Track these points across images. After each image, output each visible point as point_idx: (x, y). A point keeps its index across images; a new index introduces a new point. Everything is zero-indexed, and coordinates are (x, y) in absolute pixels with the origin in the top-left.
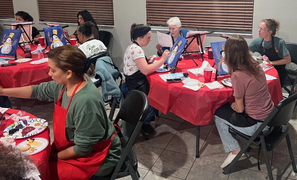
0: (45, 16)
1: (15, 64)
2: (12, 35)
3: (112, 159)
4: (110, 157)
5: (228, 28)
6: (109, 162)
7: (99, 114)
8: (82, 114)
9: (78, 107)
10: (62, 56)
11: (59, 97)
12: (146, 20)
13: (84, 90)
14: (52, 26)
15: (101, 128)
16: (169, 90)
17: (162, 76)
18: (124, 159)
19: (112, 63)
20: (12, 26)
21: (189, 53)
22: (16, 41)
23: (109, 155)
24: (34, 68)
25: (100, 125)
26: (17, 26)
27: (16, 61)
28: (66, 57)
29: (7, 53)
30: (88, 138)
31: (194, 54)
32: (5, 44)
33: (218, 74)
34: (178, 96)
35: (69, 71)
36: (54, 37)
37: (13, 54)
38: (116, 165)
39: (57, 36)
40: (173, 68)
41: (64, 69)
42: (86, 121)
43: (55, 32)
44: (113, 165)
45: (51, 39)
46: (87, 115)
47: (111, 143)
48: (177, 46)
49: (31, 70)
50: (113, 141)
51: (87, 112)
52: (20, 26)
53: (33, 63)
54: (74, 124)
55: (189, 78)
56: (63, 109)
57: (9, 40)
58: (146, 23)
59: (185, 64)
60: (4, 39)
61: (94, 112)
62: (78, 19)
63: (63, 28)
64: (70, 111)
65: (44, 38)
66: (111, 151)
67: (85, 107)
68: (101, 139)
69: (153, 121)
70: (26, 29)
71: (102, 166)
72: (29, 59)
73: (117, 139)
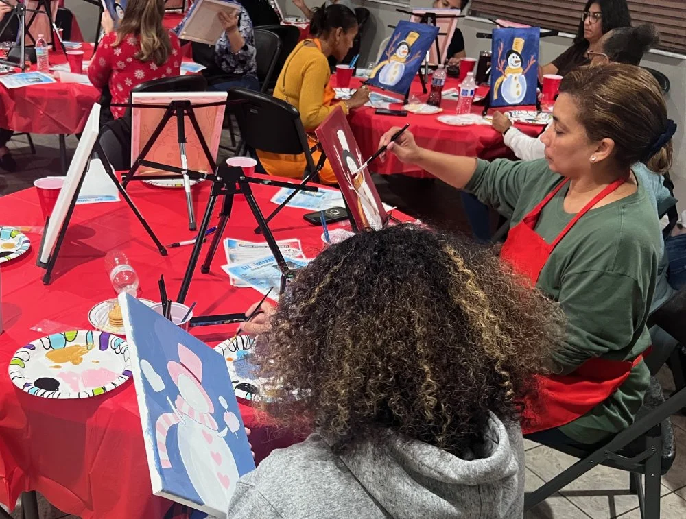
1: (404, 114)
2: (413, 38)
3: (617, 415)
4: (612, 405)
6: (604, 416)
7: (641, 285)
8: (598, 267)
9: (593, 245)
11: (529, 211)
13: (623, 207)
15: (628, 322)
20: (413, 17)
22: (417, 56)
23: (611, 400)
24: (444, 132)
25: (631, 314)
26: (424, 18)
27: (407, 108)
29: (391, 83)
30: (586, 334)
32: (392, 59)
35: (608, 141)
36: (513, 58)
37: (402, 89)
38: (618, 433)
39: (519, 59)
41: (596, 131)
42: (599, 291)
43: (519, 46)
44: (612, 428)
45: (503, 63)
46: (608, 275)
47: (628, 373)
49: (437, 136)
50: (636, 371)
52: (430, 19)
53: (444, 119)
54: (558, 288)
57: (402, 52)
60: (393, 46)
61: (630, 273)
62: (586, 16)
63: (542, 35)
65: (474, 63)
66: (620, 394)
67: (615, 250)
68: (612, 351)
70: (442, 26)
71: (586, 418)
72: (432, 109)
73: (643, 373)
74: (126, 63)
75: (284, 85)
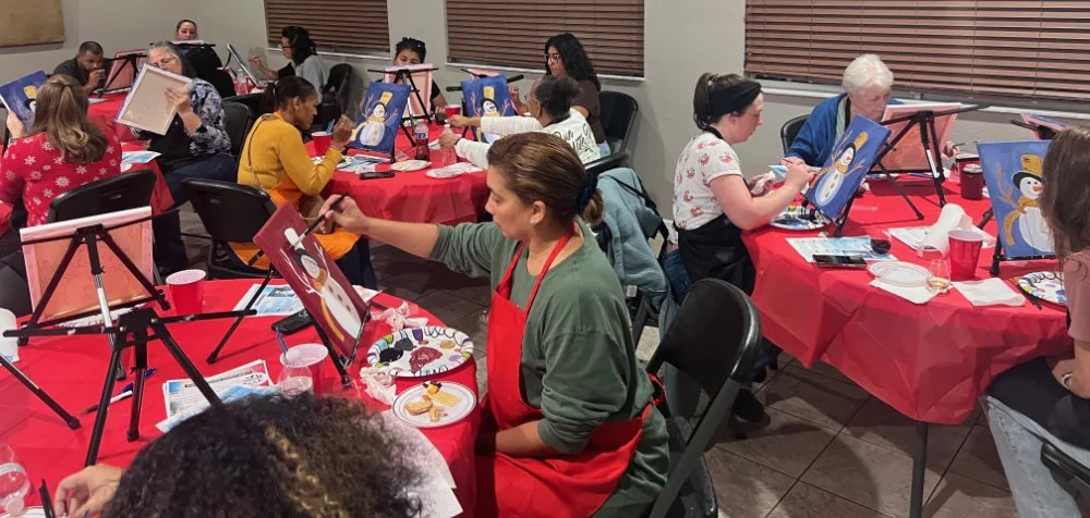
0: (461, 47)
1: (391, 174)
2: (386, 97)
3: (645, 481)
4: (637, 473)
5: (1039, 93)
6: (633, 488)
8: (567, 330)
9: (557, 309)
10: (523, 160)
12: (742, 63)
13: (575, 263)
14: (482, 76)
15: (616, 380)
16: (823, 290)
17: (797, 242)
18: (678, 488)
19: (640, 190)
20: (387, 75)
21: (892, 175)
22: (395, 114)
23: (633, 467)
24: (434, 186)
25: (615, 370)
26: (399, 75)
27: (395, 167)
28: (533, 163)
29: (373, 144)
30: (580, 403)
31: (909, 177)
32: (370, 120)
33: (1002, 253)
34: (854, 313)
35: (539, 203)
36: (487, 105)
37: (387, 147)
38: (653, 503)
39: (493, 105)
40: (834, 220)
41: (526, 196)
42: (578, 354)
43: (489, 92)
44: (646, 499)
46: (579, 335)
47: (640, 431)
48: (851, 150)
49: (429, 193)
50: (648, 425)
51: (579, 327)
52: (404, 75)
53: (432, 173)
54: (542, 357)
55: (890, 260)
56: (514, 311)
57: (379, 111)
58: (743, 70)
59: (874, 209)
60: (370, 106)
61: (600, 330)
62: (548, 58)
63: (510, 81)
64: (536, 316)
66: (640, 456)
67: (577, 310)
68: (613, 414)
69: (759, 381)
70: (419, 81)
71: (614, 496)
72: (423, 164)
73: (658, 423)
74: (43, 172)
75: (250, 163)
